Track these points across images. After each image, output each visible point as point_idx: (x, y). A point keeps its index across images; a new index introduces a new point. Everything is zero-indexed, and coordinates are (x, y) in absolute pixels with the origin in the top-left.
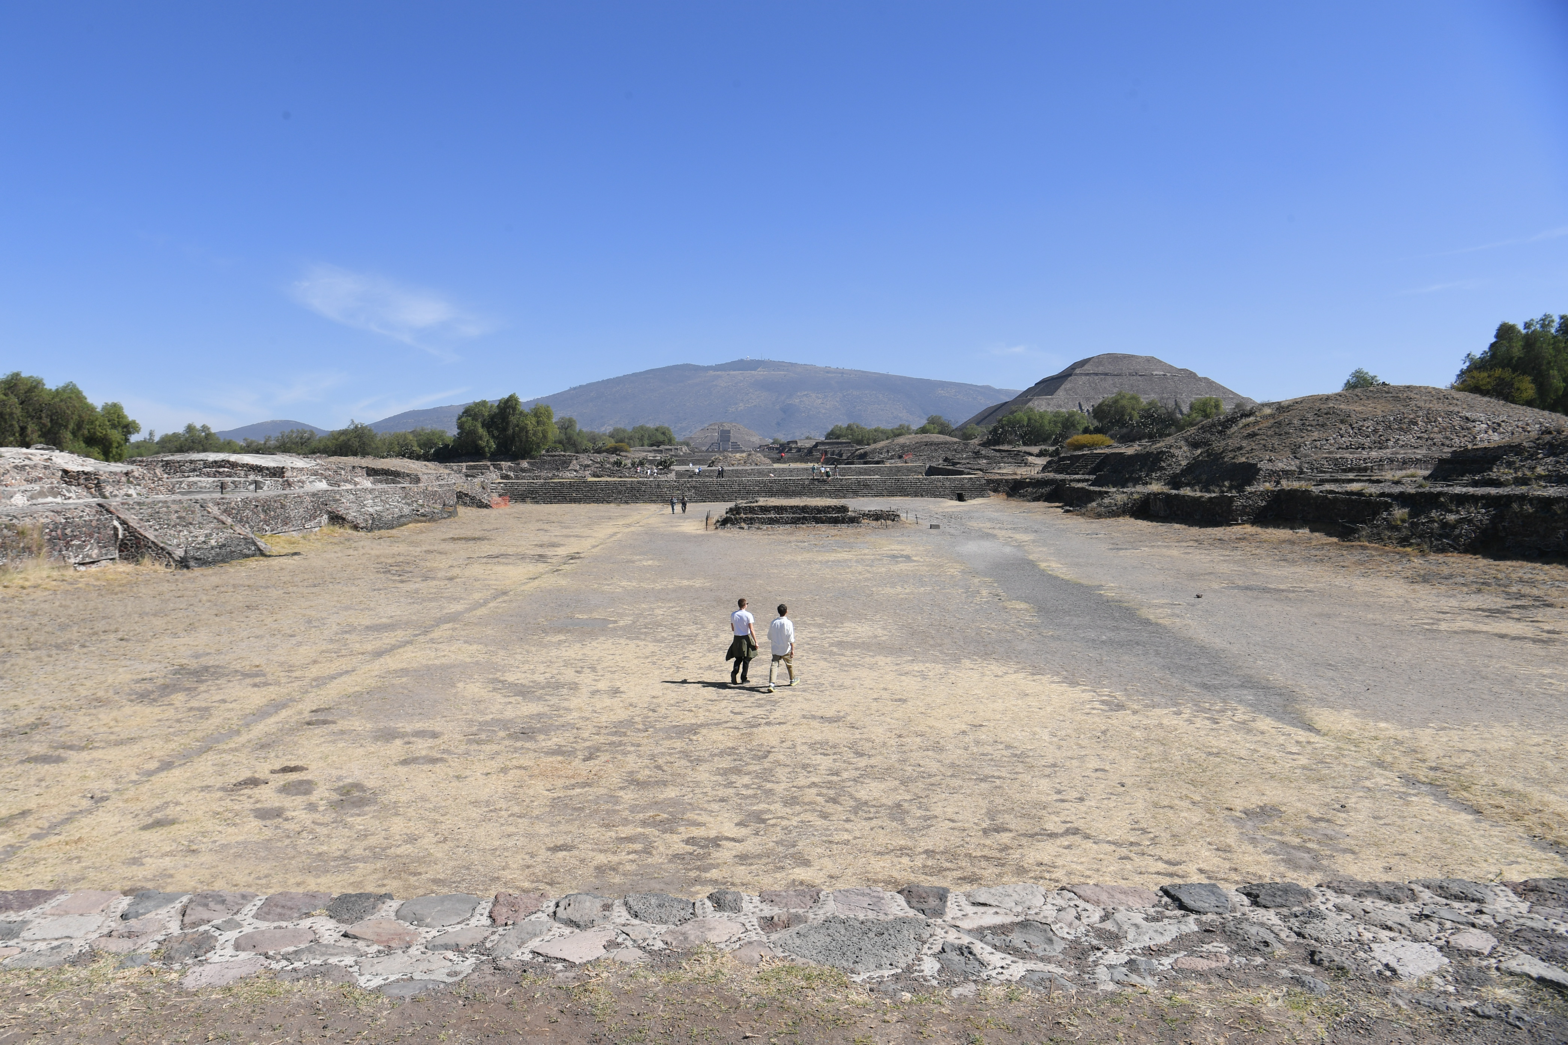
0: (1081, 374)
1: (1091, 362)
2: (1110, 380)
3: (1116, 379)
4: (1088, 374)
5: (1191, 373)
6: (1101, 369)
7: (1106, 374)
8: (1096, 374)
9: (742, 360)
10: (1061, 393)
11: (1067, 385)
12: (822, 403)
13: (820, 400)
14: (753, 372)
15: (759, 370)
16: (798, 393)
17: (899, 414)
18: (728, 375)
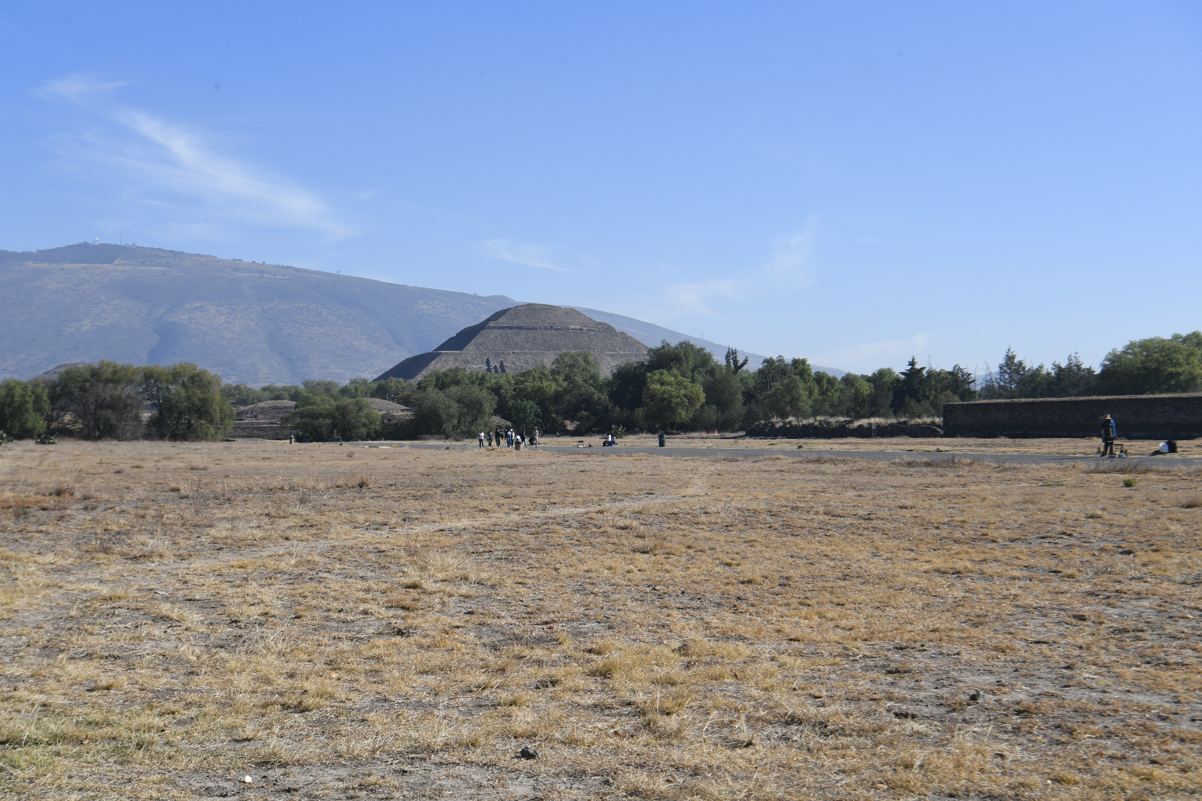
0: (494, 328)
1: (507, 314)
2: (523, 334)
3: (530, 334)
4: (501, 328)
5: (609, 327)
6: (516, 323)
7: (520, 328)
8: (510, 328)
9: (85, 245)
10: (471, 349)
11: (479, 339)
12: (227, 322)
13: (224, 317)
14: (107, 266)
15: (116, 262)
16: (187, 305)
17: (354, 342)
18: (62, 269)
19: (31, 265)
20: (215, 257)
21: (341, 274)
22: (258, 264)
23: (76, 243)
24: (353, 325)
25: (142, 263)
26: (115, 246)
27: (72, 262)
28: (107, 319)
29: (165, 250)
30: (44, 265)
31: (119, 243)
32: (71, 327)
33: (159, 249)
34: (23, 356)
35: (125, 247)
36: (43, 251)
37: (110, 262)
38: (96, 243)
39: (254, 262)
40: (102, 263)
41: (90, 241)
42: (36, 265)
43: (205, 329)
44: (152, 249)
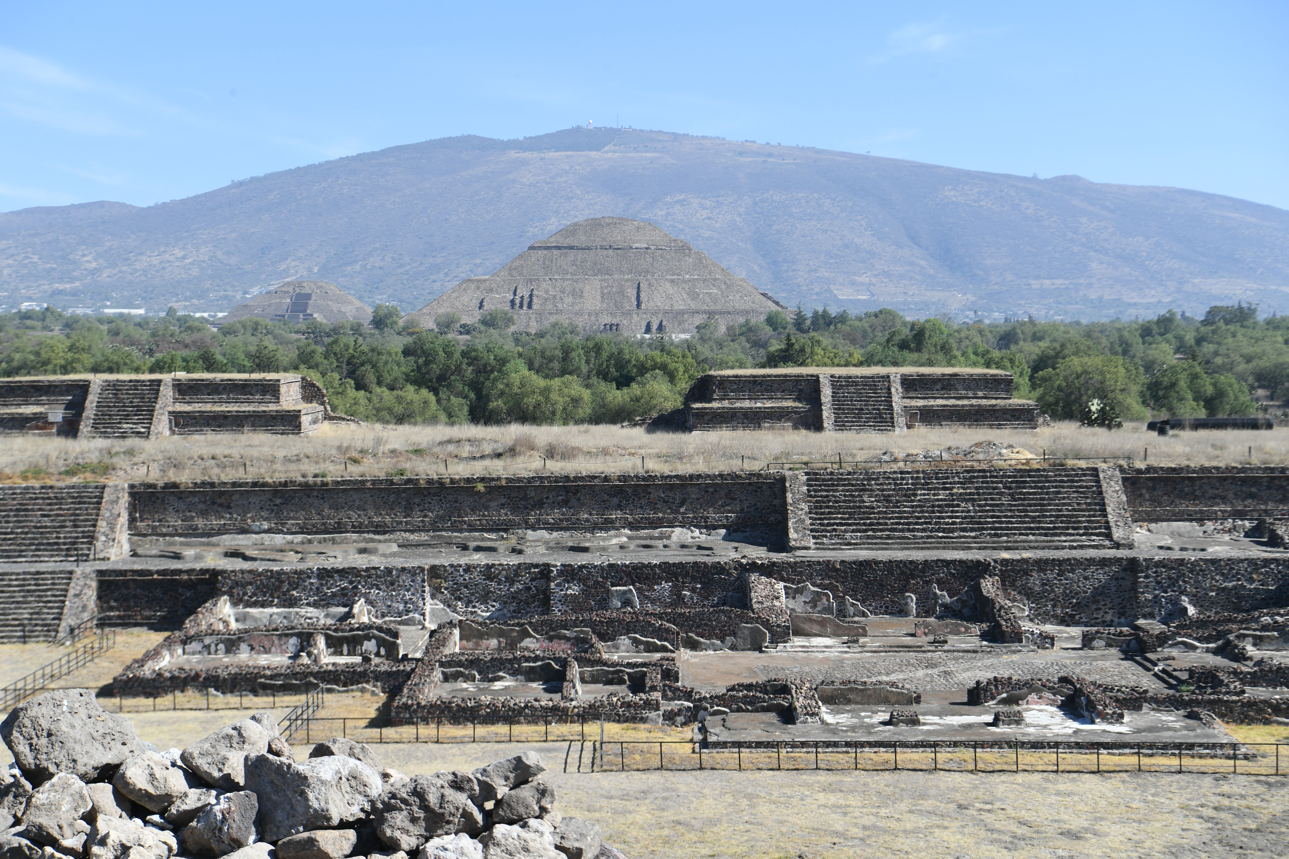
2: (572, 255)
5: (685, 244)
9: (578, 129)
12: (709, 218)
13: (706, 211)
14: (593, 154)
15: (607, 148)
16: (668, 199)
17: (856, 240)
18: (542, 159)
19: (513, 154)
20: (724, 139)
21: (871, 154)
22: (772, 146)
23: (570, 127)
24: (859, 218)
25: (635, 148)
26: (611, 129)
27: (558, 149)
28: (576, 217)
29: (667, 133)
30: (527, 155)
31: (615, 127)
32: (536, 227)
33: (660, 131)
34: (478, 261)
35: (619, 130)
36: (530, 138)
37: (598, 150)
38: (591, 127)
39: (768, 144)
40: (590, 150)
41: (584, 125)
42: (517, 155)
43: (681, 226)
44: (651, 131)
